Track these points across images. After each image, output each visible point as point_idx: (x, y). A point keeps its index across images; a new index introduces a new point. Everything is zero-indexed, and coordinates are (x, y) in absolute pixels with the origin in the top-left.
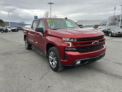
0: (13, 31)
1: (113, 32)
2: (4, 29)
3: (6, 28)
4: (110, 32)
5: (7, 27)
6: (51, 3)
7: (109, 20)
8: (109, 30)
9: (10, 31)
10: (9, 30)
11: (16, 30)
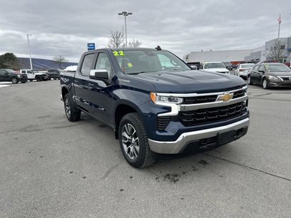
0: (39, 78)
1: (271, 77)
2: (19, 76)
3: (23, 72)
4: (264, 77)
5: (26, 70)
6: (125, 13)
7: (267, 49)
8: (263, 72)
9: (31, 80)
10: (30, 76)
11: (45, 78)
